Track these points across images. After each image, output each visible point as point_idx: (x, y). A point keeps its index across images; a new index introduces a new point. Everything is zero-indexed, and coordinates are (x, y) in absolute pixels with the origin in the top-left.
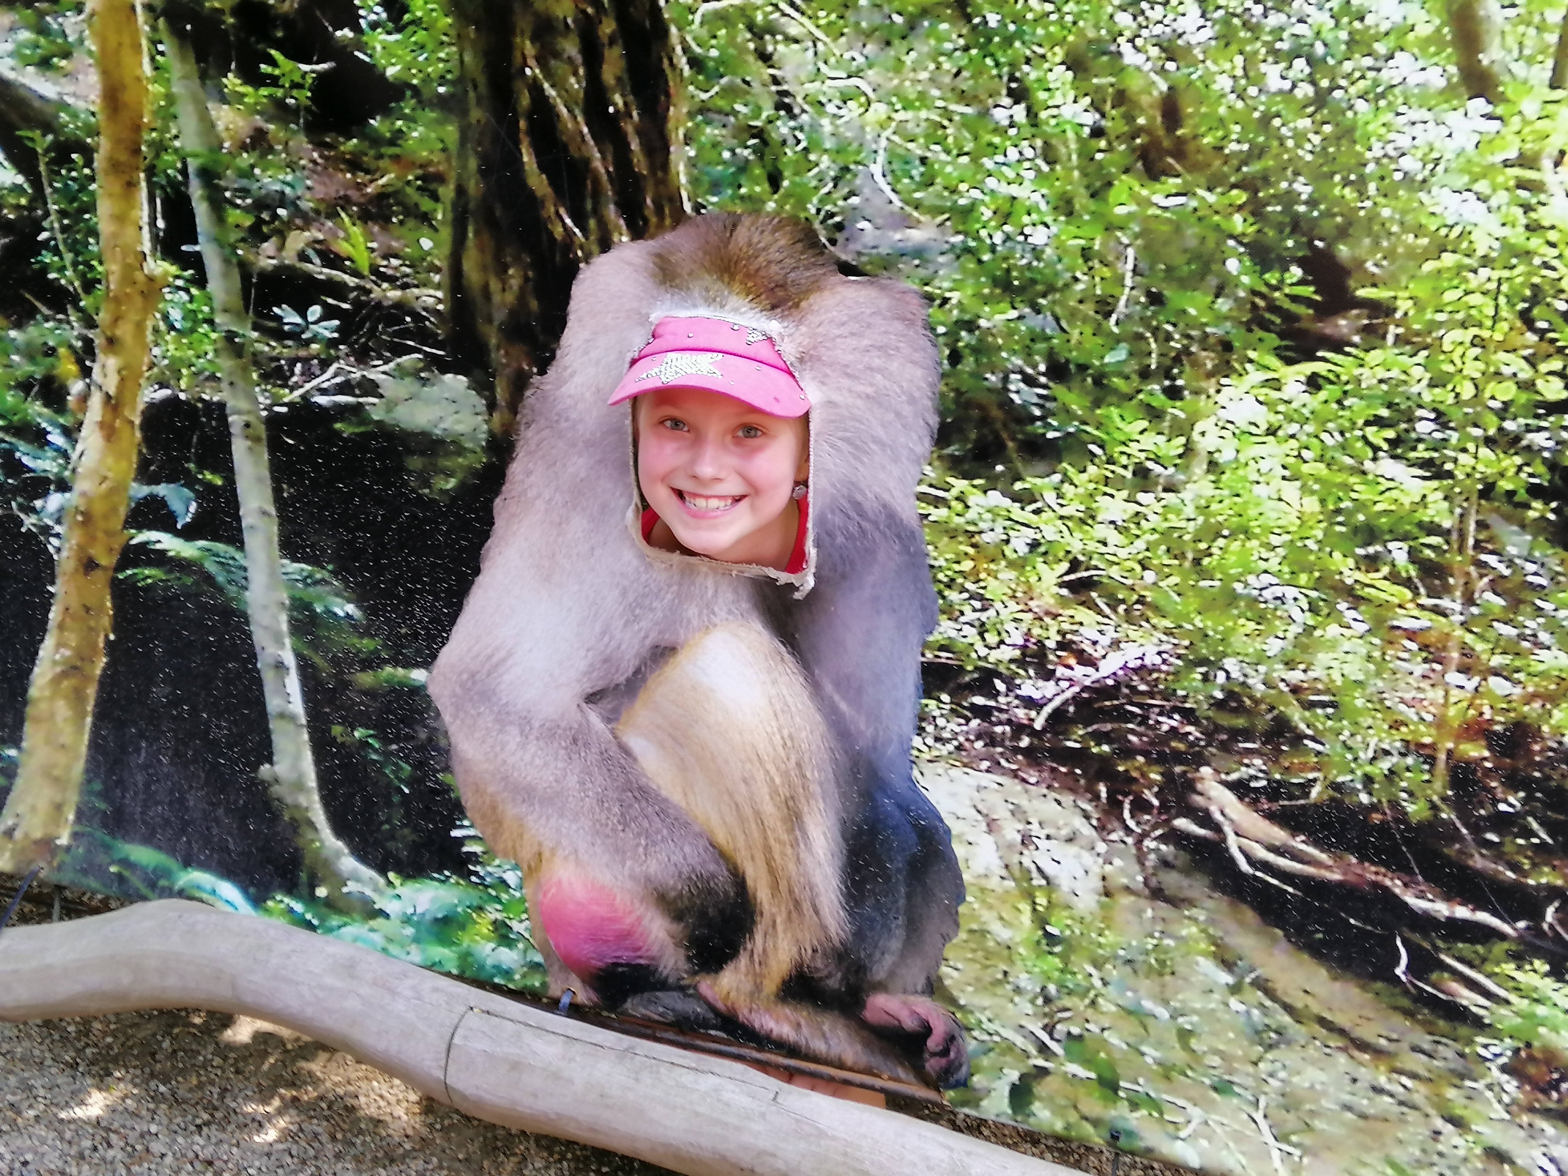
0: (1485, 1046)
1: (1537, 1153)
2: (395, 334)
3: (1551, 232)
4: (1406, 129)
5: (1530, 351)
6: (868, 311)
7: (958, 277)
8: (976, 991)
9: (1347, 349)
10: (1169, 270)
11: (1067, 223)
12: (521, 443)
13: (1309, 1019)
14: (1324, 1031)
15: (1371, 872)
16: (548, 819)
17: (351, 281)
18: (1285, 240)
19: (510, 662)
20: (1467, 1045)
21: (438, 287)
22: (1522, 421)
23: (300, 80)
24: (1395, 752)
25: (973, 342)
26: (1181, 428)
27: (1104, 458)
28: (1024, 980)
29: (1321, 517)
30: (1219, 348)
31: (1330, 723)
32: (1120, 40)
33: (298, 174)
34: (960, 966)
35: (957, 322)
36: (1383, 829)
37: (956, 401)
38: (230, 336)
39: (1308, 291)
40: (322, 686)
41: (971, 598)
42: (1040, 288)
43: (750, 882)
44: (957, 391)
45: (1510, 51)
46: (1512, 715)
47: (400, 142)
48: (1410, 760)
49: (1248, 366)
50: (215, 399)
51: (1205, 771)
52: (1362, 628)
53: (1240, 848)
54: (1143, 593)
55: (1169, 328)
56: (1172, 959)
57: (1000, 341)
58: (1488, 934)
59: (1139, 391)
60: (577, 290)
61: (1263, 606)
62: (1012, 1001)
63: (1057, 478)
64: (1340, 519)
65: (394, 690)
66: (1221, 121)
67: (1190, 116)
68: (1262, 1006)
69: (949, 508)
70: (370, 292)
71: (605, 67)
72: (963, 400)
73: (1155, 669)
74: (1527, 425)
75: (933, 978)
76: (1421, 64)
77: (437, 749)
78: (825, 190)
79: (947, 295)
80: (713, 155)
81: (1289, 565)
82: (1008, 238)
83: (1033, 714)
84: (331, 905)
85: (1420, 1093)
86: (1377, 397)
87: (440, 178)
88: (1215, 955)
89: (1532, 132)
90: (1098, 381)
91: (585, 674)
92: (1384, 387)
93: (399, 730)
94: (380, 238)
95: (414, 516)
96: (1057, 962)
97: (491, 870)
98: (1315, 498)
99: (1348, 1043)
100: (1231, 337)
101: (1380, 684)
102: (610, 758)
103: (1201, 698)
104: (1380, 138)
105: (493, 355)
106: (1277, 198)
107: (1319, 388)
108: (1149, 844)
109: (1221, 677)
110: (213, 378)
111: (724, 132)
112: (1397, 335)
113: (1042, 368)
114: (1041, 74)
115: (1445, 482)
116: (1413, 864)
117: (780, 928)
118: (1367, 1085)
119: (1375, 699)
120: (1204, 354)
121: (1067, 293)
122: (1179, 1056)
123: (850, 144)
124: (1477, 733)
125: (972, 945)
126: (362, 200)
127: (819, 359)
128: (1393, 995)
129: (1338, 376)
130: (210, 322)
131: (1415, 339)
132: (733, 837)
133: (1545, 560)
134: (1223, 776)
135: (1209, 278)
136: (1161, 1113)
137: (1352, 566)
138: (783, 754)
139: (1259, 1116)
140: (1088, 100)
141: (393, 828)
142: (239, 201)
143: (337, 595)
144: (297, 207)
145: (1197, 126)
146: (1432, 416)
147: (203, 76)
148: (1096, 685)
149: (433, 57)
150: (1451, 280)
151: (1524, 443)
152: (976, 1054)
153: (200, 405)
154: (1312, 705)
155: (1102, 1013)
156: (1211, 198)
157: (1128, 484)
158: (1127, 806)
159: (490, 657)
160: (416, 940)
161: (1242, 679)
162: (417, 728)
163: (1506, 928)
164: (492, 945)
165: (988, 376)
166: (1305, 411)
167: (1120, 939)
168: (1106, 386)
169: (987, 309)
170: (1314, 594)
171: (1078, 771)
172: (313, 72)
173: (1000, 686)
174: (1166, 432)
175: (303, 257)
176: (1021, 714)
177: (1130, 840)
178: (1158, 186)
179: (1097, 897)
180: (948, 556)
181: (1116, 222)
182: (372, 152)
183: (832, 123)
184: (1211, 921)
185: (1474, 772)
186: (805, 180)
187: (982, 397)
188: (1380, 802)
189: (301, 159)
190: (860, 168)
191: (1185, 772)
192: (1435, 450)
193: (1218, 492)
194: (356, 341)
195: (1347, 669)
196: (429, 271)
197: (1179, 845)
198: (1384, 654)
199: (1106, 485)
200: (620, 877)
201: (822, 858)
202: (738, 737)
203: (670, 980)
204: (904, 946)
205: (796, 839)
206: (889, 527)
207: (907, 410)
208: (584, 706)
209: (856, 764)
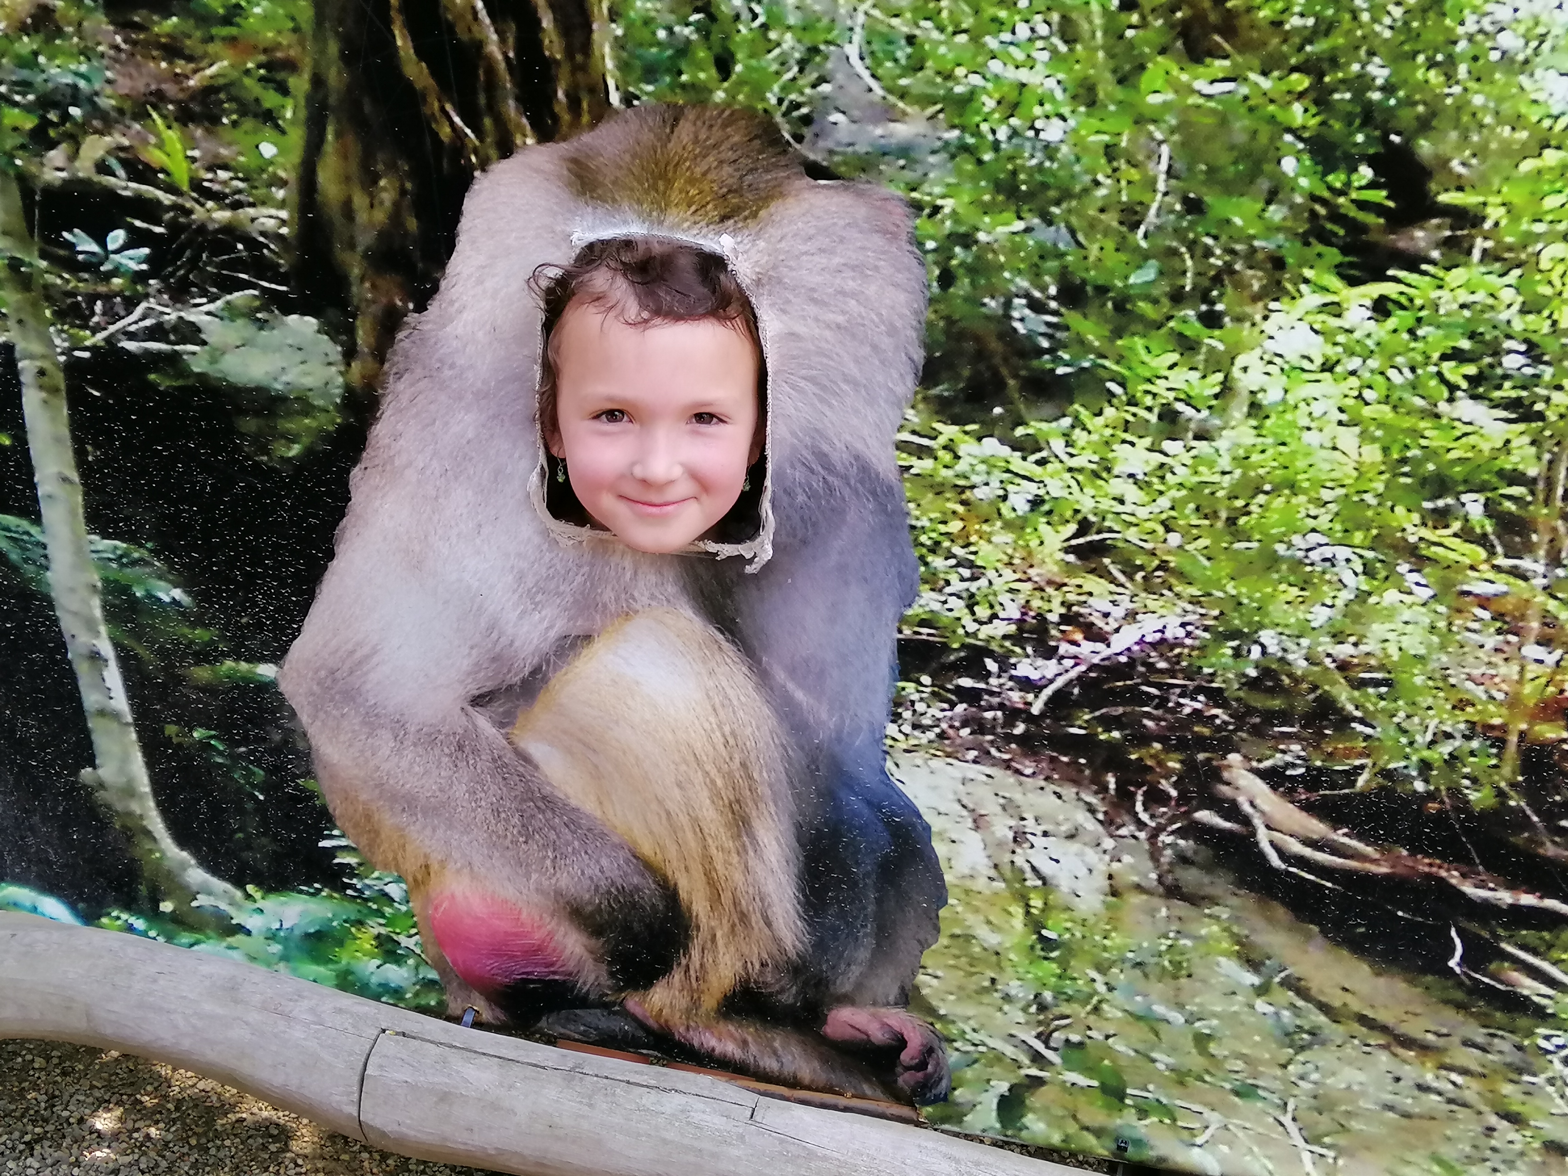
0: (1547, 1038)
2: (223, 265)
6: (842, 223)
7: (952, 180)
8: (959, 999)
9: (1424, 267)
10: (1212, 171)
11: (1088, 115)
12: (389, 398)
13: (1348, 1018)
14: (1364, 1029)
15: (1423, 864)
16: (434, 830)
17: (167, 199)
18: (1352, 134)
19: (375, 660)
20: (1527, 1037)
21: (282, 205)
24: (1458, 735)
25: (969, 260)
26: (1218, 362)
27: (1124, 398)
28: (1014, 988)
29: (1383, 468)
30: (1269, 266)
31: (1383, 703)
33: (95, 63)
34: (939, 973)
35: (949, 236)
36: (1440, 818)
37: (947, 332)
38: (14, 264)
39: (1379, 196)
40: (150, 680)
41: (959, 565)
42: (1052, 194)
43: (683, 895)
44: (949, 320)
47: (238, 20)
48: (1475, 744)
49: (1303, 287)
51: (1234, 758)
52: (1426, 593)
53: (1272, 843)
54: (1165, 558)
55: (1209, 241)
56: (1188, 960)
57: (1002, 259)
58: (1556, 921)
59: (1170, 318)
60: (470, 204)
61: (1308, 569)
62: (1000, 1009)
63: (1066, 422)
64: (1406, 469)
65: (238, 687)
68: (1293, 1006)
69: (936, 458)
70: (190, 212)
72: (954, 330)
73: (1177, 643)
75: (909, 987)
77: (296, 752)
78: (789, 76)
79: (939, 202)
80: (645, 34)
81: (1343, 522)
82: (1015, 133)
83: (1030, 697)
84: (179, 921)
85: (1472, 1090)
86: (1457, 326)
87: (291, 66)
88: (1238, 955)
90: (1120, 307)
91: (469, 674)
92: (1467, 313)
93: (246, 731)
94: (204, 145)
95: (250, 487)
96: (1054, 967)
97: (372, 881)
98: (1377, 446)
99: (1390, 1039)
100: (1283, 252)
101: (1444, 658)
102: (506, 765)
103: (1231, 676)
104: (1475, 10)
105: (354, 289)
106: (1345, 83)
107: (1387, 314)
108: (1165, 838)
109: (1256, 651)
111: (659, 5)
112: (1485, 251)
113: (1053, 290)
115: (1534, 425)
116: (1473, 855)
117: (720, 942)
118: (1411, 1083)
119: (1437, 675)
120: (1250, 272)
121: (1086, 200)
122: (1195, 1061)
123: (819, 20)
124: (1555, 713)
125: (956, 952)
126: (181, 96)
127: (780, 281)
128: (1445, 988)
129: (1411, 300)
131: (1507, 255)
134: (1255, 764)
135: (1260, 180)
136: (1174, 1120)
137: (1417, 522)
138: (724, 754)
139: (1286, 1119)
141: (249, 837)
142: (18, 98)
143: (160, 578)
144: (94, 104)
146: (1523, 348)
148: (1106, 663)
150: (1553, 182)
152: (958, 1067)
154: (1362, 684)
155: (1107, 1019)
156: (1266, 84)
157: (1152, 429)
158: (1140, 798)
160: (285, 958)
161: (1280, 654)
162: (269, 729)
164: (378, 962)
165: (986, 300)
166: (1370, 343)
167: (1129, 941)
168: (1131, 312)
169: (987, 219)
170: (1370, 554)
171: (1082, 761)
173: (991, 665)
174: (1201, 367)
175: (102, 168)
176: (1016, 697)
177: (1142, 835)
178: (1201, 70)
179: (1102, 897)
180: (933, 515)
181: (1148, 113)
182: (198, 34)
184: (1236, 919)
185: (1550, 755)
186: (763, 63)
187: (979, 327)
188: (1437, 789)
189: (99, 44)
190: (832, 48)
191: (1209, 760)
192: (1524, 388)
193: (1260, 440)
194: (172, 274)
195: (1406, 642)
196: (270, 185)
197: (1198, 840)
198: (1450, 624)
199: (1126, 431)
200: (525, 891)
201: (775, 865)
202: (670, 736)
203: (592, 997)
204: (873, 955)
205: (744, 846)
206: (862, 482)
207: (886, 342)
208: (470, 709)
209: (814, 760)
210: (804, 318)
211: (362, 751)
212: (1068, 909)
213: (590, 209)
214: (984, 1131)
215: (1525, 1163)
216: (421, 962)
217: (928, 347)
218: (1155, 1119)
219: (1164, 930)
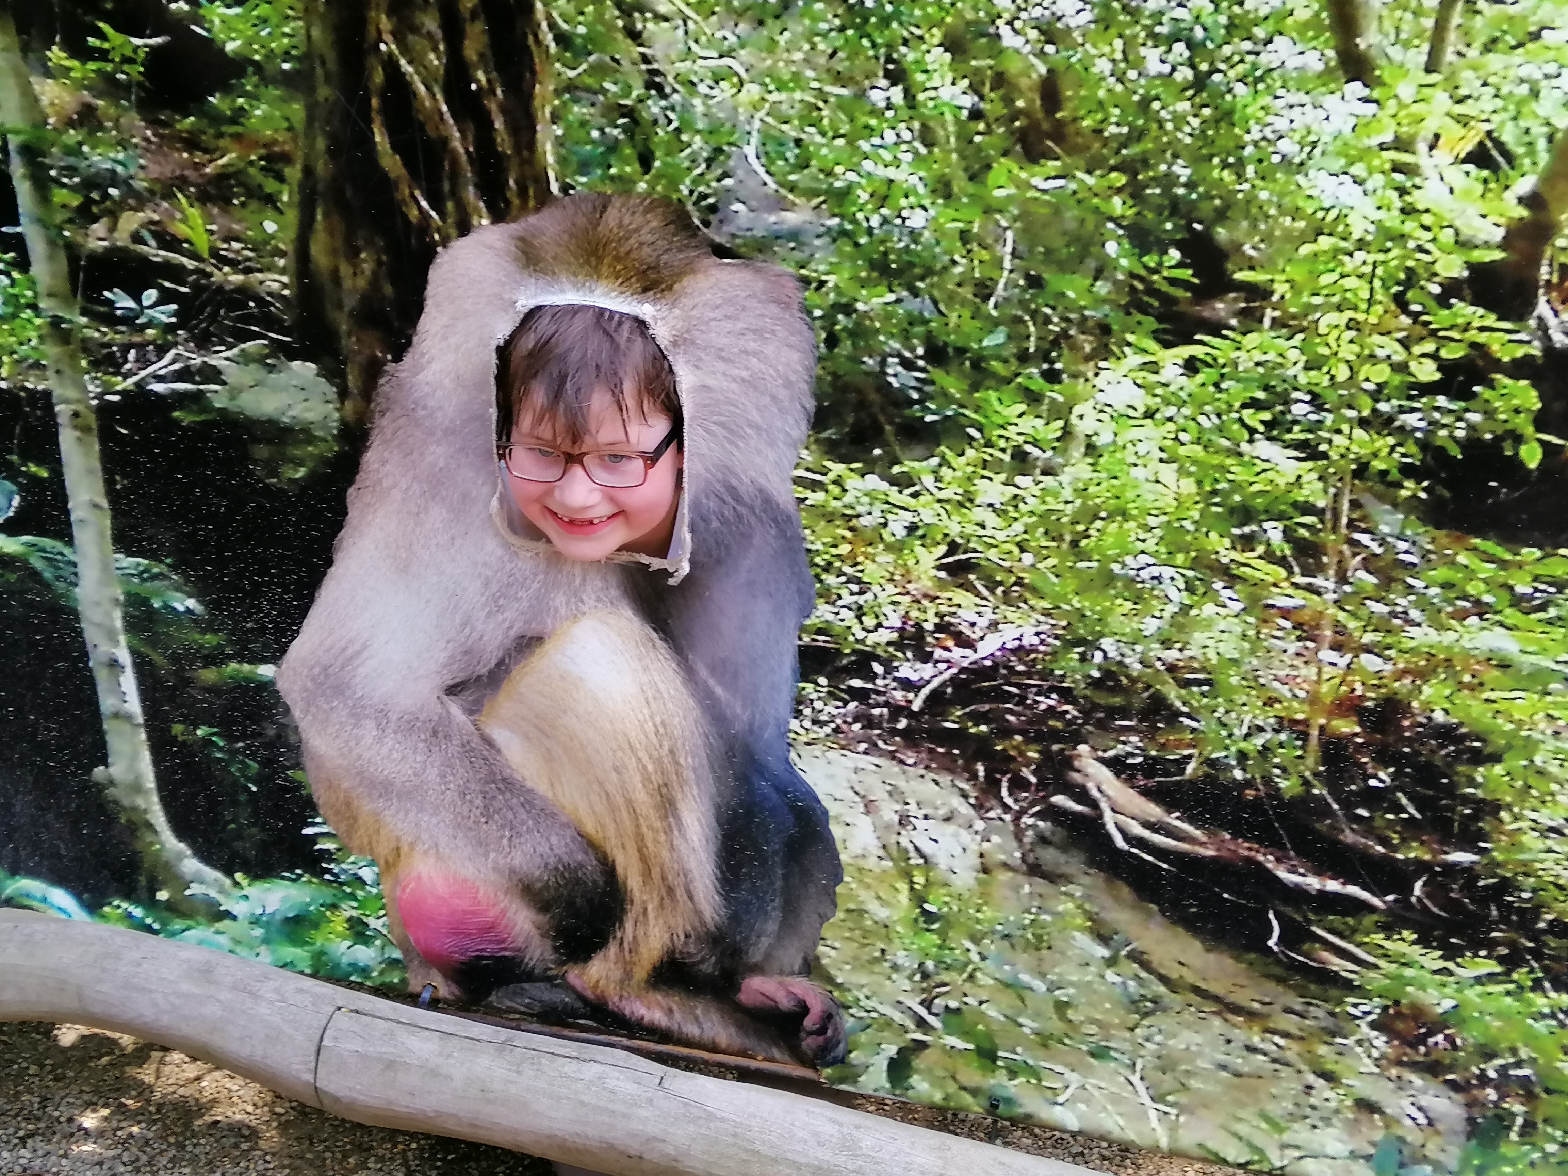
0: (1355, 1005)
1: (1406, 1103)
2: (238, 319)
3: (1426, 215)
4: (1284, 112)
5: (1404, 334)
6: (743, 294)
7: (834, 260)
8: (853, 969)
9: (1224, 332)
10: (1048, 252)
11: (946, 206)
12: (376, 432)
13: (1184, 988)
14: (1199, 999)
15: (1244, 848)
16: (407, 814)
17: (190, 264)
18: (1164, 222)
19: (365, 654)
20: (1338, 1005)
21: (283, 271)
22: (1395, 402)
23: (132, 55)
24: (1268, 729)
25: (850, 326)
26: (1059, 411)
27: (982, 441)
28: (901, 957)
29: (1198, 498)
30: (1098, 331)
31: (1205, 700)
32: (999, 22)
33: (130, 152)
34: (837, 945)
35: (833, 305)
36: (1256, 805)
37: (833, 385)
38: (56, 322)
39: (1186, 274)
40: (161, 684)
41: (848, 582)
42: (918, 271)
43: (620, 870)
44: (834, 375)
45: (1387, 35)
46: (1383, 691)
47: (242, 120)
48: (1283, 737)
49: (1126, 349)
50: (40, 387)
51: (1083, 748)
52: (1237, 606)
53: (1117, 825)
54: (1021, 575)
55: (1048, 311)
56: (1048, 934)
57: (877, 325)
58: (1359, 907)
59: (1018, 375)
60: (434, 274)
61: (1140, 586)
62: (889, 978)
63: (935, 461)
64: (1217, 500)
65: (240, 686)
66: (1101, 104)
67: (1069, 99)
68: (1137, 977)
69: (827, 492)
70: (211, 275)
71: (467, 43)
72: (840, 383)
73: (1033, 650)
74: (1400, 406)
75: (811, 957)
76: (1299, 48)
77: (287, 745)
78: (698, 171)
79: (824, 278)
80: (582, 134)
81: (1167, 546)
82: (885, 221)
83: (911, 696)
84: (173, 909)
85: (1293, 1051)
86: (1253, 380)
87: (286, 158)
88: (1091, 930)
89: (1408, 115)
90: (977, 364)
91: (445, 666)
92: (1261, 370)
93: (245, 728)
94: (220, 220)
95: (260, 507)
96: (935, 939)
97: (347, 866)
98: (1192, 480)
99: (1221, 1007)
100: (1109, 320)
101: (1255, 662)
102: (473, 750)
103: (1078, 677)
104: (1258, 121)
105: (343, 341)
106: (1156, 181)
107: (1196, 371)
108: (1027, 820)
109: (1098, 656)
110: (37, 365)
111: (592, 110)
112: (1274, 320)
113: (920, 351)
114: (919, 55)
115: (1320, 463)
116: (1285, 840)
117: (651, 914)
118: (1241, 1044)
119: (1249, 677)
120: (1083, 337)
121: (946, 277)
122: (1056, 1026)
123: (723, 125)
124: (1348, 709)
125: (850, 925)
126: (200, 181)
127: (693, 342)
128: (1266, 965)
129: (1215, 359)
130: (34, 307)
131: (1291, 323)
132: (603, 827)
133: (1417, 538)
134: (1100, 753)
135: (1087, 261)
136: (1040, 1080)
137: (1229, 545)
138: (655, 741)
139: (1135, 1079)
140: (965, 83)
141: (240, 827)
142: (65, 180)
143: (178, 589)
144: (130, 186)
145: (1076, 109)
146: (1308, 398)
147: (25, 49)
148: (974, 666)
149: (278, 32)
150: (1327, 263)
151: (1397, 424)
152: (853, 1031)
153: (23, 394)
154: (1188, 683)
155: (980, 986)
156: (1090, 180)
157: (1006, 467)
158: (1005, 784)
159: (344, 649)
160: (266, 941)
161: (1119, 658)
162: (265, 724)
163: (1376, 901)
164: (348, 943)
165: (865, 359)
166: (1182, 394)
167: (998, 914)
168: (984, 369)
169: (864, 292)
170: (1190, 574)
171: (956, 752)
172: (146, 46)
173: (878, 668)
174: (1045, 415)
175: (137, 238)
176: (899, 696)
177: (1008, 817)
178: (1037, 169)
179: (974, 874)
180: (825, 540)
181: (995, 205)
182: (211, 131)
183: (704, 104)
184: (1087, 897)
185: (1346, 748)
186: (677, 160)
187: (859, 380)
188: (1253, 778)
189: (133, 136)
190: (734, 149)
191: (1062, 750)
192: (1310, 431)
193: (1096, 475)
194: (196, 326)
195: (1222, 648)
196: (273, 256)
197: (1056, 822)
198: (1258, 632)
199: (984, 468)
200: (483, 870)
201: (697, 844)
202: (608, 726)
203: (537, 971)
204: (780, 928)
205: (670, 826)
206: (765, 511)
207: (783, 394)
208: (445, 697)
209: (731, 748)
210: (713, 373)
211: (347, 742)
212: (946, 885)
213: (533, 280)
214: (876, 1090)
215: (1340, 1120)
216: (387, 942)
217: (818, 397)
218: (1023, 1080)
219: (1027, 905)
